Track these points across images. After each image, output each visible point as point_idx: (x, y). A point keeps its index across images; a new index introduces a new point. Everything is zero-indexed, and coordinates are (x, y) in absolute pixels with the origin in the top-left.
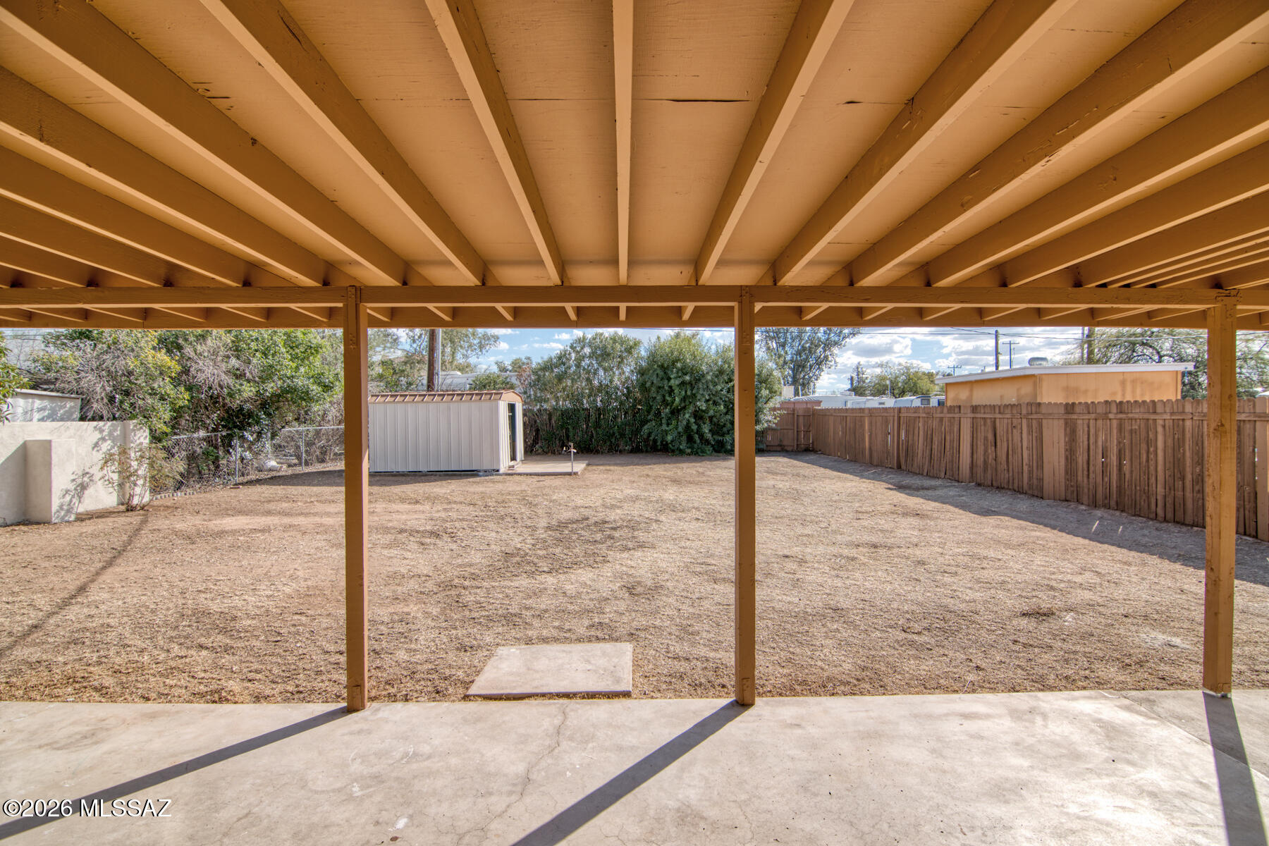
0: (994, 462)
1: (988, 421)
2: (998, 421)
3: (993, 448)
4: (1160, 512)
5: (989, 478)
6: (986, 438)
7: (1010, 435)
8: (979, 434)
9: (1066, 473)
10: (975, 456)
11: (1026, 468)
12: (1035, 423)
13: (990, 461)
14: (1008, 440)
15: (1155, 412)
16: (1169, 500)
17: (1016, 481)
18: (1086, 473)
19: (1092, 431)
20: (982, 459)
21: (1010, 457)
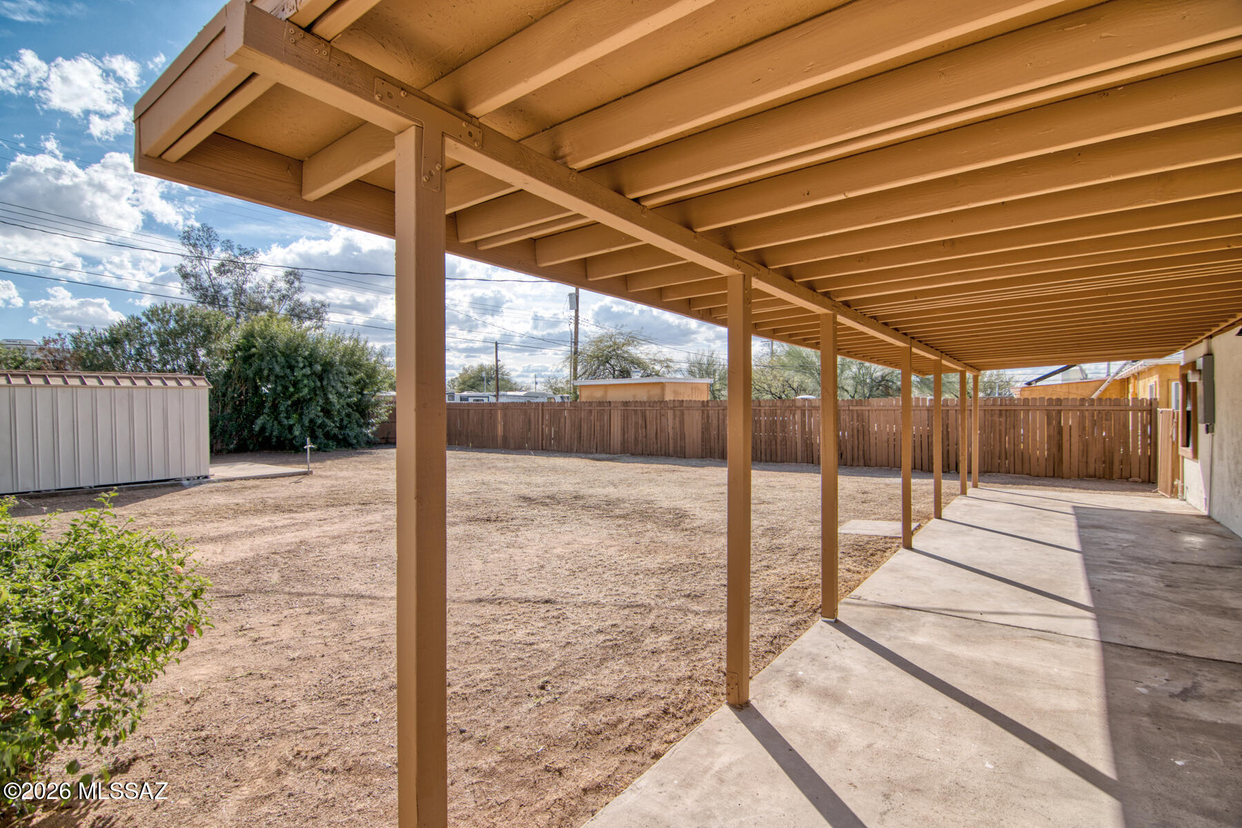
0: (644, 439)
1: (639, 412)
2: (648, 412)
3: (644, 430)
4: (763, 458)
5: (640, 449)
6: (637, 423)
7: (659, 421)
8: (630, 420)
9: (703, 441)
10: (626, 436)
11: (671, 441)
12: (678, 413)
13: (640, 438)
14: (657, 424)
15: (760, 406)
16: (768, 451)
17: (663, 449)
18: (716, 441)
19: (721, 416)
20: (633, 437)
21: (659, 435)
